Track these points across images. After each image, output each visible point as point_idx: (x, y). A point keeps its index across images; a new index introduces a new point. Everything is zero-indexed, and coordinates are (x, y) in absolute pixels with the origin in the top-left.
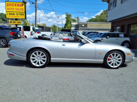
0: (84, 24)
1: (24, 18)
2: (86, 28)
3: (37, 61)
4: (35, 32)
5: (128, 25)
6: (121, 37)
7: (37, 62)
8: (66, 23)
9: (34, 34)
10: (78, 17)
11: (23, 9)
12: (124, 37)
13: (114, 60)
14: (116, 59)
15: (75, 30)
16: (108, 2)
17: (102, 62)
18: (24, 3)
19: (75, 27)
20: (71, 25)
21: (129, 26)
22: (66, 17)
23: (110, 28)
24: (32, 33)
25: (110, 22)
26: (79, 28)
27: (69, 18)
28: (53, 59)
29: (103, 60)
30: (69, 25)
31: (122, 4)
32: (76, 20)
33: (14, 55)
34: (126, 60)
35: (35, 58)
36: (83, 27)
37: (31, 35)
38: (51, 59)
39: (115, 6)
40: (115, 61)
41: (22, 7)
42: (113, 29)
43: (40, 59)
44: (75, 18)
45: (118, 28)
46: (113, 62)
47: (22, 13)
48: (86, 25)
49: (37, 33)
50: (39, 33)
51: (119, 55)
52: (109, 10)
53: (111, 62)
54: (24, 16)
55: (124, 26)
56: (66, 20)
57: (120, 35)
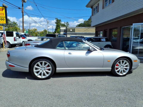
0: (72, 29)
1: (5, 23)
2: (74, 33)
3: (43, 72)
4: (20, 38)
5: (109, 29)
6: (103, 41)
7: (42, 74)
8: (56, 27)
9: (18, 40)
10: (67, 23)
11: (3, 13)
12: (106, 41)
13: (121, 68)
14: (123, 66)
15: (64, 34)
16: (92, 8)
17: (110, 70)
18: (4, 8)
19: (64, 31)
20: (60, 30)
21: (111, 30)
22: (56, 22)
23: (94, 32)
24: (15, 39)
25: (94, 26)
26: (68, 33)
27: (59, 23)
28: (59, 69)
29: (111, 68)
30: (59, 30)
31: (103, 10)
32: (66, 25)
33: (14, 66)
34: (133, 67)
35: (39, 70)
36: (71, 32)
37: (14, 41)
38: (57, 69)
39: (98, 12)
40: (123, 68)
41: (2, 12)
42: (97, 34)
43: (45, 70)
44: (65, 23)
45: (102, 32)
46: (121, 70)
47: (2, 18)
48: (74, 30)
49: (22, 38)
50: (24, 38)
51: (125, 61)
52: (92, 16)
53: (119, 70)
54: (5, 21)
55: (106, 30)
56: (56, 25)
57: (102, 40)
